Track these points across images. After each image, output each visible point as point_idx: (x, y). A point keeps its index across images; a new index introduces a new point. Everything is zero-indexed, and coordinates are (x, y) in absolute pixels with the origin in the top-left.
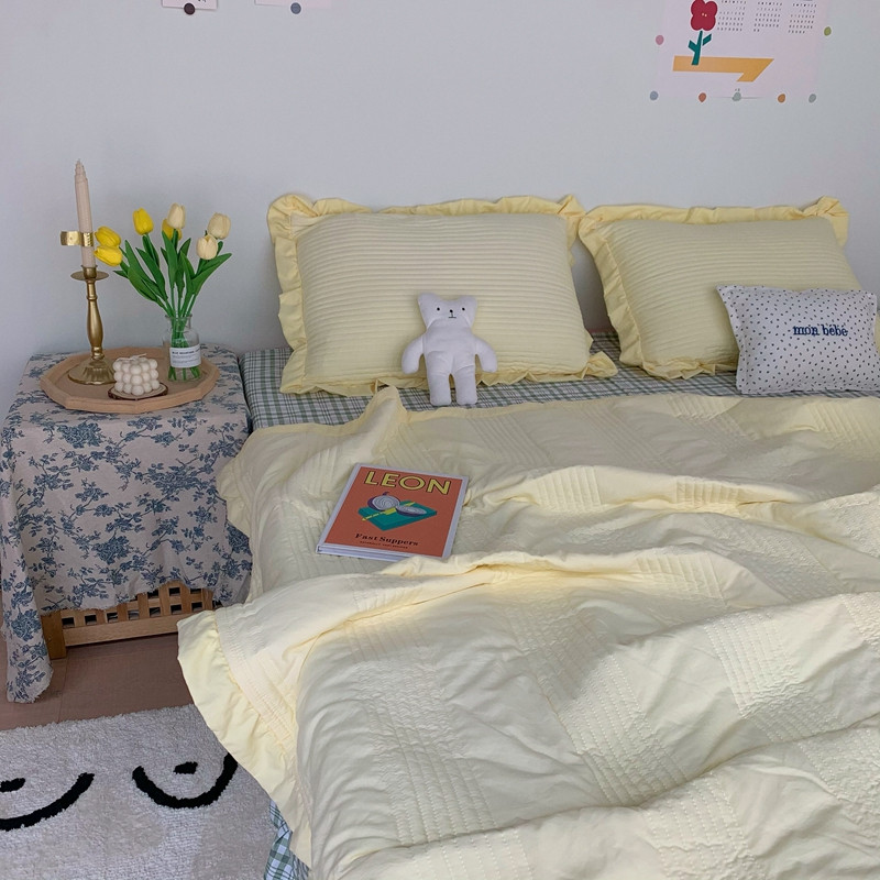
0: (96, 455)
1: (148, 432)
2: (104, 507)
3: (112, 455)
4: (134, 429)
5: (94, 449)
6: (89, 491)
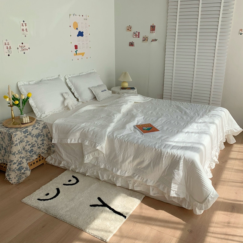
0: (28, 135)
1: (35, 128)
4: (33, 128)
5: (27, 134)
6: (27, 142)
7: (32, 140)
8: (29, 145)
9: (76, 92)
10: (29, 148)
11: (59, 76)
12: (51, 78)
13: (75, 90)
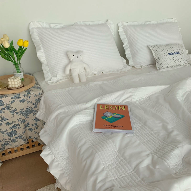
0: (3, 109)
1: (17, 100)
2: (8, 123)
3: (8, 108)
5: (2, 107)
6: (3, 119)
7: (13, 117)
8: (8, 124)
9: (129, 49)
10: (8, 129)
11: (107, 21)
12: (91, 23)
13: (128, 46)
